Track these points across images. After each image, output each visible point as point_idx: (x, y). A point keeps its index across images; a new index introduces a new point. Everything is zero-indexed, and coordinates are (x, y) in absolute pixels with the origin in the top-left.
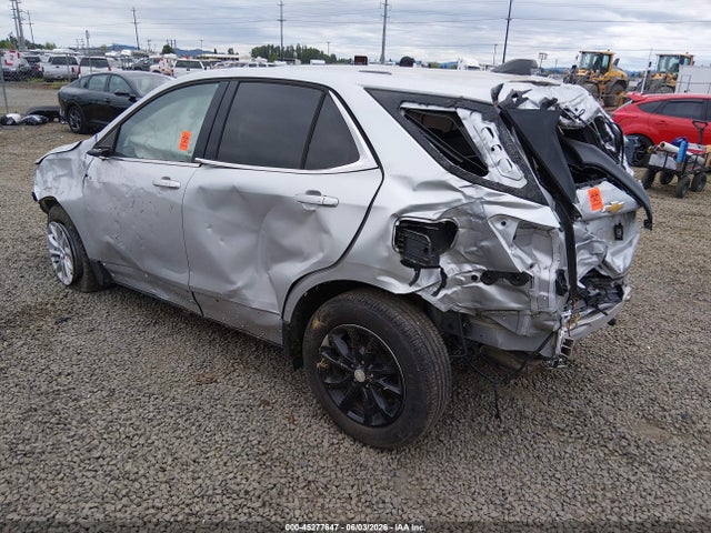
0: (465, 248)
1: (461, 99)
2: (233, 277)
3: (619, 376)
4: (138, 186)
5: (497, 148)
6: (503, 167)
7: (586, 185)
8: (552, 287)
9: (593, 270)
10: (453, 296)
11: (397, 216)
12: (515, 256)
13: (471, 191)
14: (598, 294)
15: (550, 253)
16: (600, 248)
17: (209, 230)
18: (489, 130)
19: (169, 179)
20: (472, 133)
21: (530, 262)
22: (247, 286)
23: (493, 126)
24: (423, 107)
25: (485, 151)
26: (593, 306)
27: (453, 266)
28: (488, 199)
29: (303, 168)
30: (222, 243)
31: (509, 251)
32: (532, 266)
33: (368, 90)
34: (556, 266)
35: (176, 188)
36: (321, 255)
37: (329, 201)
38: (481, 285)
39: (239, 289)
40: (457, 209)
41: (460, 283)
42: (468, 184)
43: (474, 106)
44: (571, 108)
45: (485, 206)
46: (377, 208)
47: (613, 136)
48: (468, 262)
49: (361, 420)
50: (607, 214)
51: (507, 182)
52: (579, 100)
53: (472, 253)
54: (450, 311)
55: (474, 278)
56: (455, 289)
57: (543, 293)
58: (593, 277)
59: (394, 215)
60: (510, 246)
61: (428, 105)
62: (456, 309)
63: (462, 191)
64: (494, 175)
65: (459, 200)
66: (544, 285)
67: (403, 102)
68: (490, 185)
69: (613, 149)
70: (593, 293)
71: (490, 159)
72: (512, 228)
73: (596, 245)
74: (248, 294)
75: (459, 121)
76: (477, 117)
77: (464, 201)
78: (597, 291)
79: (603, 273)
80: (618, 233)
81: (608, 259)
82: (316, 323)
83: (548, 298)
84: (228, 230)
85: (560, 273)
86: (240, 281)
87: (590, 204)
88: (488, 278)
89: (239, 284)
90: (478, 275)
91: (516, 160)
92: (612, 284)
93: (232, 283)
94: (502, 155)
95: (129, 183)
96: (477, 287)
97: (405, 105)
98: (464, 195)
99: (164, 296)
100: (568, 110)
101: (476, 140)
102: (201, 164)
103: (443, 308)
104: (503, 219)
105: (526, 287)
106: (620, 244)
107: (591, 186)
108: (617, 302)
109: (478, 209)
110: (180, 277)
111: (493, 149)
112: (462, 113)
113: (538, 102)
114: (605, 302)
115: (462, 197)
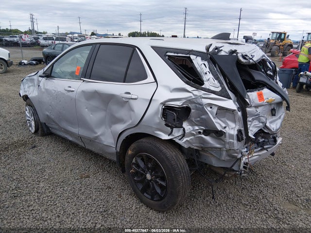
0: (195, 118)
1: (192, 51)
2: (96, 130)
3: (277, 179)
4: (59, 90)
5: (208, 73)
6: (210, 81)
7: (256, 90)
8: (235, 137)
9: (261, 130)
10: (190, 141)
11: (163, 104)
12: (216, 122)
13: (197, 93)
14: (264, 141)
15: (234, 122)
16: (263, 119)
17: (86, 110)
18: (204, 64)
19: (70, 87)
20: (197, 66)
21: (224, 125)
22: (101, 135)
23: (206, 63)
24: (176, 55)
25: (203, 74)
26: (261, 146)
27: (190, 127)
28: (204, 96)
29: (124, 82)
30: (91, 115)
31: (214, 120)
32: (225, 128)
33: (153, 47)
34: (237, 128)
35: (73, 91)
36: (131, 121)
37: (133, 97)
38: (203, 136)
39: (99, 136)
40: (190, 101)
41: (193, 135)
42: (195, 89)
43: (198, 54)
44: (248, 55)
45: (203, 99)
46: (154, 100)
47: (271, 68)
48: (197, 125)
49: (150, 197)
50: (267, 103)
51: (212, 89)
52: (253, 51)
53: (198, 121)
54: (190, 148)
55: (200, 133)
56: (191, 138)
57: (231, 140)
58: (261, 133)
59: (162, 103)
60: (214, 118)
61: (178, 53)
62: (192, 147)
63: (193, 92)
64: (206, 85)
65: (191, 97)
66: (231, 136)
67: (167, 52)
68: (205, 90)
69: (272, 74)
70: (261, 140)
71: (205, 78)
72: (215, 110)
73: (262, 118)
74: (102, 138)
75: (191, 61)
76: (199, 59)
77: (193, 97)
78: (263, 139)
79: (266, 131)
80: (273, 112)
81: (268, 124)
82: (130, 152)
83: (233, 143)
84: (93, 110)
85: (239, 131)
86: (99, 132)
87: (258, 99)
88: (206, 133)
89: (99, 134)
90: (202, 131)
91: (217, 78)
92: (271, 137)
93: (96, 133)
94: (210, 76)
95: (55, 89)
96: (201, 137)
97: (168, 54)
98: (193, 94)
99: (70, 139)
100: (246, 56)
101: (199, 69)
102: (84, 81)
103: (186, 146)
104: (211, 105)
105: (223, 137)
106: (274, 118)
107: (259, 91)
108: (274, 145)
109: (199, 101)
110: (75, 130)
111: (206, 73)
112: (192, 57)
113: (227, 51)
114: (267, 145)
115: (192, 95)
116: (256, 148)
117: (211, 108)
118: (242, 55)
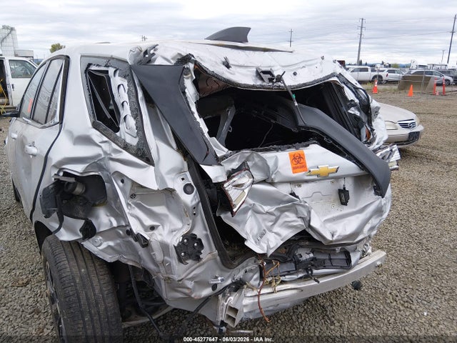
1: (111, 59)
5: (125, 104)
6: (127, 123)
8: (173, 252)
10: (117, 248)
13: (107, 147)
18: (124, 86)
20: (114, 90)
23: (126, 83)
24: (98, 68)
25: (120, 107)
28: (114, 156)
31: (127, 210)
34: (184, 230)
38: (132, 241)
41: (120, 236)
42: (105, 139)
45: (111, 162)
51: (128, 139)
55: (128, 233)
56: (117, 241)
60: (128, 205)
62: (123, 261)
63: (101, 146)
64: (123, 132)
65: (100, 155)
66: (167, 249)
67: (89, 65)
69: (359, 114)
70: (306, 257)
71: (122, 115)
72: (128, 187)
73: (300, 208)
75: (109, 79)
77: (103, 156)
78: (312, 255)
79: (316, 237)
81: (315, 223)
83: (170, 263)
87: (290, 167)
90: (129, 230)
92: (338, 250)
94: (127, 111)
98: (102, 150)
101: (116, 97)
103: (110, 258)
104: (123, 178)
105: (149, 250)
106: (346, 210)
107: (295, 148)
108: (344, 269)
109: (107, 164)
112: (111, 71)
113: (169, 58)
114: (325, 267)
115: (102, 153)
116: (289, 273)
117: (122, 181)
118: (257, 71)
